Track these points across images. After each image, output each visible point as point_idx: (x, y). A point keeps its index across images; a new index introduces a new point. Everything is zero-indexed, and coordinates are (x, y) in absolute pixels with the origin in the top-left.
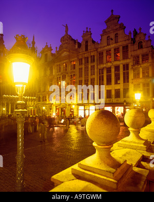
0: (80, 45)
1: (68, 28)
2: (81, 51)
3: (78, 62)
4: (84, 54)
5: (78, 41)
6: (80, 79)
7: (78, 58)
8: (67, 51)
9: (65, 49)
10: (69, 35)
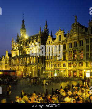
0: (86, 29)
1: (77, 18)
2: (87, 34)
3: (85, 41)
4: (90, 36)
5: (86, 27)
6: (87, 52)
7: (85, 39)
8: (77, 34)
9: (75, 33)
10: (78, 23)
